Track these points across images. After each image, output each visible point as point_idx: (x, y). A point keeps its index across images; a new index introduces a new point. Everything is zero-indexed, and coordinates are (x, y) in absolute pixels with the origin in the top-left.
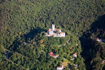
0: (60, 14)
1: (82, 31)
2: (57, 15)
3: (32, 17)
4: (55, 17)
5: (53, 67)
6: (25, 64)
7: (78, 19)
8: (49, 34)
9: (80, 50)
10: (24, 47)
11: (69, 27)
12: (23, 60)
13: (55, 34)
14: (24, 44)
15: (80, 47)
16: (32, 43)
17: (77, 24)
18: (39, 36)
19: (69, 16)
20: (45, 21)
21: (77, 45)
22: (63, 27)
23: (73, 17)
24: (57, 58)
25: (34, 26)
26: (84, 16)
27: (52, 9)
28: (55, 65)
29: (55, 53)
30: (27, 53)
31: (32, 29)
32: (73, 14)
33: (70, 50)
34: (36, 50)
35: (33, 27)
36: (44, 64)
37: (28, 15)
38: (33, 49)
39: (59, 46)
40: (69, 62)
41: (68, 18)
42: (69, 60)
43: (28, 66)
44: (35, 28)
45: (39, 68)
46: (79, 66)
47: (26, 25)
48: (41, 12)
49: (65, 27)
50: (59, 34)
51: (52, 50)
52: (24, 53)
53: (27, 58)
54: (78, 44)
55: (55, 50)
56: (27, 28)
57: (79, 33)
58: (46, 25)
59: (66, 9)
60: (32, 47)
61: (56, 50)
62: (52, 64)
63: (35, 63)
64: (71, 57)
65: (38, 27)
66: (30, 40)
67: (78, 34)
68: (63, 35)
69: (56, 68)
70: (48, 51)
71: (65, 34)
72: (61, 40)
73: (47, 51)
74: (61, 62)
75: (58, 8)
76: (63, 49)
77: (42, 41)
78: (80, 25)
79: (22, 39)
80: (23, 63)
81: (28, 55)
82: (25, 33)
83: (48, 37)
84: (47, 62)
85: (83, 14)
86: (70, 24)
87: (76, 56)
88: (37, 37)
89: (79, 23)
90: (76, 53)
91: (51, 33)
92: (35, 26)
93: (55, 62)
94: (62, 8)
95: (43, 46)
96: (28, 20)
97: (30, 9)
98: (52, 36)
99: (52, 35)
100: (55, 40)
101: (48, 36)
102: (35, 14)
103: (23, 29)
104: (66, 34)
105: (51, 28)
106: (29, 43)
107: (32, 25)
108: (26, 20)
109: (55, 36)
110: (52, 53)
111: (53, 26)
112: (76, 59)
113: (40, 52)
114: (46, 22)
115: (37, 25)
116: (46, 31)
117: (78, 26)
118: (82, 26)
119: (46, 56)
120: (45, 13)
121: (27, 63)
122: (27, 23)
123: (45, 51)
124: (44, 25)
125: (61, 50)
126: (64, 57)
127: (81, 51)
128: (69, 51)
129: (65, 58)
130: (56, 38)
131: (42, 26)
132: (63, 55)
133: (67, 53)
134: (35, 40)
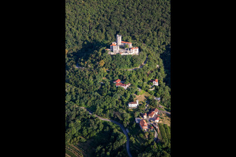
0: (128, 17)
1: (164, 43)
2: (123, 19)
3: (83, 24)
4: (121, 22)
5: (123, 103)
6: (78, 100)
7: (158, 25)
8: (112, 51)
9: (163, 74)
10: (75, 72)
11: (143, 38)
12: (74, 93)
13: (122, 51)
14: (73, 69)
15: (162, 69)
16: (87, 67)
17: (155, 33)
18: (97, 55)
19: (142, 19)
20: (104, 30)
21: (158, 66)
22: (134, 38)
23: (150, 21)
24: (128, 89)
25: (88, 39)
26: (166, 18)
27: (115, 9)
28: (126, 100)
29: (123, 81)
30: (80, 83)
31: (86, 43)
32: (149, 15)
33: (148, 75)
34: (94, 78)
35: (86, 41)
36: (108, 99)
37: (77, 21)
38: (89, 75)
39: (130, 70)
40: (147, 95)
41: (142, 24)
42: (147, 91)
43: (83, 103)
44: (89, 41)
45: (100, 105)
46: (163, 100)
47: (75, 37)
48: (97, 16)
49: (138, 39)
50: (128, 51)
51: (120, 76)
52: (75, 82)
53: (80, 91)
54: (159, 64)
55: (123, 77)
56: (77, 43)
57: (159, 47)
58: (106, 35)
59: (137, 9)
60: (87, 72)
61: (126, 76)
62: (121, 99)
63: (93, 98)
64: (150, 86)
65: (95, 40)
66: (83, 62)
67: (158, 49)
68: (135, 51)
69: (127, 104)
70: (113, 78)
71: (138, 49)
72: (133, 60)
73: (111, 78)
74: (134, 94)
75: (125, 7)
76: (137, 74)
77: (102, 63)
78: (161, 34)
79: (69, 60)
80: (74, 98)
81: (81, 85)
82: (74, 50)
83: (112, 56)
84: (112, 95)
85: (165, 16)
86: (145, 34)
87: (157, 84)
88: (93, 56)
89: (158, 30)
90: (157, 80)
91: (116, 50)
92: (90, 38)
93: (125, 95)
94: (130, 8)
95: (104, 70)
96: (77, 29)
97: (79, 10)
98: (118, 54)
99: (117, 52)
100: (123, 60)
101: (112, 53)
102: (88, 19)
103: (70, 44)
104: (140, 50)
105: (116, 41)
106: (81, 66)
107: (85, 37)
108: (74, 29)
109: (122, 54)
110: (119, 81)
111: (119, 38)
112: (157, 90)
113: (100, 80)
114: (107, 31)
115: (92, 37)
116: (108, 46)
117: (158, 36)
118: (164, 36)
119: (110, 86)
120: (103, 16)
121: (80, 98)
122: (77, 34)
123: (108, 78)
124: (103, 37)
125: (134, 75)
126: (139, 86)
127: (165, 75)
128: (146, 77)
129: (141, 88)
130: (125, 57)
131: (100, 38)
132: (136, 84)
133: (143, 80)
134: (92, 61)
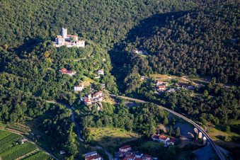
0: (74, 15)
1: (112, 42)
2: (69, 17)
3: (24, 20)
4: (67, 20)
5: (68, 88)
6: (23, 87)
7: (106, 24)
8: (57, 44)
9: (109, 65)
10: (18, 64)
11: (91, 36)
12: (18, 82)
13: (68, 43)
14: (16, 61)
15: (109, 62)
16: (31, 58)
17: (104, 32)
18: (42, 46)
19: (90, 18)
20: (48, 27)
21: (104, 60)
22: (80, 35)
23: (98, 20)
24: (74, 76)
25: (30, 35)
26: (115, 18)
27: (60, 7)
28: (71, 85)
29: (69, 69)
30: (24, 73)
31: (27, 39)
32: (97, 15)
33: (94, 66)
34: (39, 67)
35: (28, 37)
36: (54, 84)
37: (17, 17)
38: (34, 65)
39: (76, 60)
40: (92, 81)
41: (89, 22)
42: (92, 78)
43: (28, 90)
44: (32, 37)
45: (46, 90)
46: (108, 85)
47: (15, 33)
48: (40, 12)
49: (85, 36)
50: (74, 43)
51: (65, 66)
52: (18, 72)
53: (25, 79)
54: (106, 59)
55: (69, 66)
56: (19, 39)
57: (107, 45)
58: (50, 32)
59: (84, 7)
60: (32, 62)
61: (71, 65)
62: (67, 84)
63: (38, 84)
64: (96, 75)
65: (38, 37)
66: (27, 54)
67: (105, 46)
68: (81, 44)
69: (73, 88)
70: (59, 67)
71: (84, 42)
72: (79, 52)
73: (56, 68)
74: (79, 80)
75: (70, 5)
76: (83, 63)
77: (47, 53)
78: (109, 33)
79: (10, 55)
80: (19, 86)
81: (25, 75)
82: (15, 46)
83: (57, 48)
84: (58, 81)
85: (114, 16)
86: (93, 32)
87: (103, 73)
88: (38, 48)
89: (107, 29)
90: (103, 70)
91: (61, 41)
92: (32, 34)
93: (71, 81)
94: (77, 6)
95: (50, 60)
96: (18, 25)
97: (19, 6)
98: (64, 47)
99: (63, 44)
100: (69, 52)
101: (57, 46)
102: (30, 15)
103: (10, 40)
104: (86, 44)
105: (61, 33)
106: (24, 58)
107: (26, 34)
108: (14, 25)
109: (68, 46)
110: (65, 70)
111: (65, 31)
112: (102, 77)
113: (45, 70)
114: (51, 28)
115: (35, 33)
116: (53, 39)
117: (106, 34)
118: (113, 35)
119: (55, 74)
120: (47, 13)
121: (25, 85)
122: (18, 30)
123: (54, 68)
124: (47, 33)
125: (80, 65)
126: (84, 75)
127: (111, 68)
128: (92, 67)
129: (86, 75)
130: (71, 49)
131: (44, 34)
132: (82, 73)
133: (89, 70)
134: (36, 53)
